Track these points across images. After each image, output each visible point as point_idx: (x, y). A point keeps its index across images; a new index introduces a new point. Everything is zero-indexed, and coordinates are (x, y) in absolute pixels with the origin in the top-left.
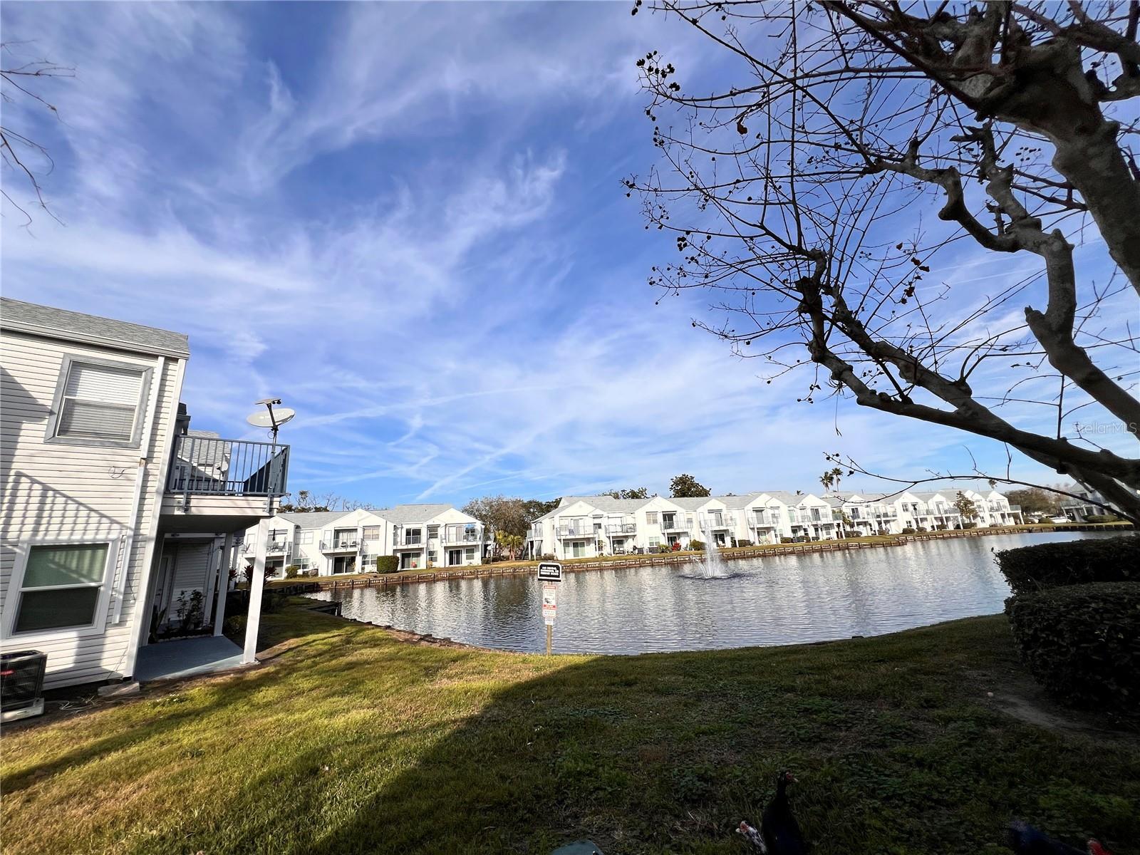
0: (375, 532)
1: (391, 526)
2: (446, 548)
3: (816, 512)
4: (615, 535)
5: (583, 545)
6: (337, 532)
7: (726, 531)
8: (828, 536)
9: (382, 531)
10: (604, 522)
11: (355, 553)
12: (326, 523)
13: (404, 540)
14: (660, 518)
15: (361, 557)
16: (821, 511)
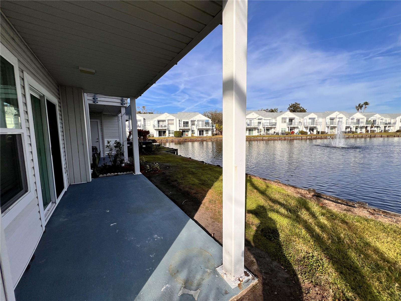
0: (172, 122)
1: (178, 120)
2: (198, 129)
3: (358, 120)
4: (267, 127)
5: (252, 130)
6: (159, 121)
7: (315, 127)
8: (361, 132)
9: (175, 122)
10: (263, 121)
11: (166, 129)
12: (154, 118)
13: (183, 126)
14: (287, 121)
15: (168, 131)
16: (361, 120)
